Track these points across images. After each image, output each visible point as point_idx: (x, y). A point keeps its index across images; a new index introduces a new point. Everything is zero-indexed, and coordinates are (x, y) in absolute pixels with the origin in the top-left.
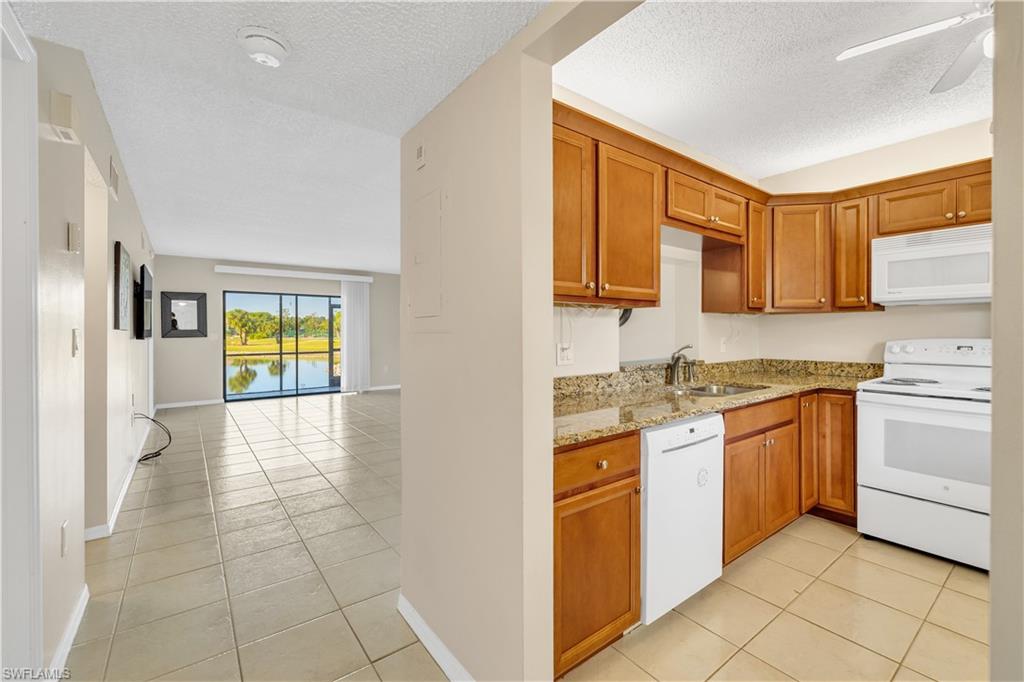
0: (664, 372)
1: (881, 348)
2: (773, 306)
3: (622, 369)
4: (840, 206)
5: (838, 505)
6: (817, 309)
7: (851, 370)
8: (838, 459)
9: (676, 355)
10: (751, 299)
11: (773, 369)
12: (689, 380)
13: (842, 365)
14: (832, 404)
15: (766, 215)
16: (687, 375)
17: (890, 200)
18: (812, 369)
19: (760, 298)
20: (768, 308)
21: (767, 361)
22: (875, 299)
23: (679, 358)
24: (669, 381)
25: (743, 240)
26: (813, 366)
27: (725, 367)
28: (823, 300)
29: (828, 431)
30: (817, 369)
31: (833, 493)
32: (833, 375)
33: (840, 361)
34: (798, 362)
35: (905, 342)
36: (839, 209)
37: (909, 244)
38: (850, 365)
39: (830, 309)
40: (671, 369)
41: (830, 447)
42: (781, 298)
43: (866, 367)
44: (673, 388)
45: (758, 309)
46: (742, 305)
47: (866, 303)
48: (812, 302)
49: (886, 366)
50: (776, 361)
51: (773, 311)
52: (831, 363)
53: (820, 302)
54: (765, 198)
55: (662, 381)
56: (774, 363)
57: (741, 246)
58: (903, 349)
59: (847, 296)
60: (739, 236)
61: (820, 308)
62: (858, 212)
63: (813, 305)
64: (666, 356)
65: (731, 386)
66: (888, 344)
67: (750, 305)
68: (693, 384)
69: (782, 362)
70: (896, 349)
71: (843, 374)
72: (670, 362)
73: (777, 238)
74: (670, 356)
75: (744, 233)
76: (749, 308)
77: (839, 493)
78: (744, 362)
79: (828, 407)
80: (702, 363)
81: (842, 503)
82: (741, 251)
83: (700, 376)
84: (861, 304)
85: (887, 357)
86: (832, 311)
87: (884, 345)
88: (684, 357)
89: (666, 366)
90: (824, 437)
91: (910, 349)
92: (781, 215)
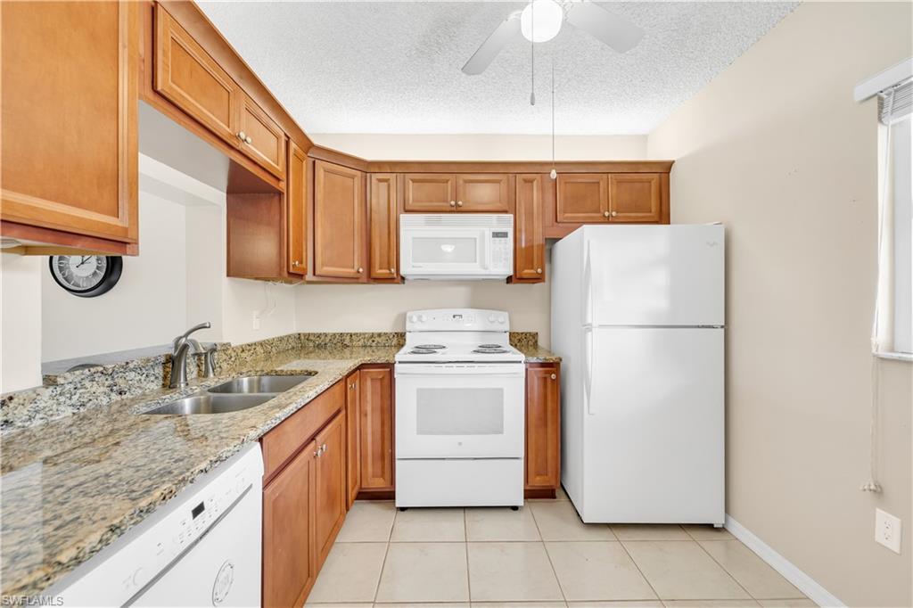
0: (159, 371)
1: (403, 318)
2: (314, 274)
3: (49, 381)
4: (375, 177)
5: (378, 484)
6: (353, 280)
7: (380, 340)
8: (378, 436)
9: (183, 341)
10: (292, 263)
11: (311, 344)
12: (206, 375)
13: (373, 335)
14: (372, 379)
15: (307, 164)
16: (203, 368)
17: (414, 181)
18: (347, 341)
19: (301, 262)
20: (309, 276)
21: (305, 335)
22: (403, 272)
23: (185, 347)
24: (170, 383)
25: (282, 185)
26: (348, 337)
27: (259, 349)
28: (361, 270)
29: (369, 409)
30: (351, 340)
31: (373, 472)
32: (365, 346)
33: (371, 332)
34: (334, 334)
35: (420, 313)
36: (374, 181)
37: (428, 223)
38: (379, 335)
39: (365, 280)
40: (172, 365)
41: (371, 425)
42: (323, 265)
43: (391, 337)
44: (176, 396)
45: (298, 276)
46: (281, 269)
47: (395, 275)
48: (350, 271)
49: (407, 333)
50: (313, 334)
51: (314, 279)
52: (364, 334)
53: (358, 272)
54: (308, 145)
55: (155, 386)
56: (311, 338)
57: (280, 194)
58: (420, 318)
59: (381, 268)
60: (278, 179)
61: (357, 278)
62: (389, 186)
63: (351, 275)
64: (163, 343)
65: (267, 374)
66: (409, 314)
67: (291, 270)
68: (212, 381)
69: (319, 336)
70: (415, 319)
71: (374, 344)
72: (172, 352)
73: (319, 196)
74: (171, 342)
75: (284, 177)
76: (289, 273)
77: (379, 472)
78: (281, 339)
79: (369, 383)
80: (226, 347)
81: (381, 480)
82: (280, 200)
83: (225, 366)
84: (391, 276)
85: (409, 327)
86: (368, 283)
87: (405, 314)
88: (195, 344)
89: (163, 360)
90: (366, 415)
91: (424, 319)
92: (322, 171)
